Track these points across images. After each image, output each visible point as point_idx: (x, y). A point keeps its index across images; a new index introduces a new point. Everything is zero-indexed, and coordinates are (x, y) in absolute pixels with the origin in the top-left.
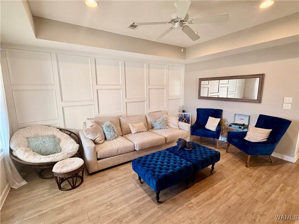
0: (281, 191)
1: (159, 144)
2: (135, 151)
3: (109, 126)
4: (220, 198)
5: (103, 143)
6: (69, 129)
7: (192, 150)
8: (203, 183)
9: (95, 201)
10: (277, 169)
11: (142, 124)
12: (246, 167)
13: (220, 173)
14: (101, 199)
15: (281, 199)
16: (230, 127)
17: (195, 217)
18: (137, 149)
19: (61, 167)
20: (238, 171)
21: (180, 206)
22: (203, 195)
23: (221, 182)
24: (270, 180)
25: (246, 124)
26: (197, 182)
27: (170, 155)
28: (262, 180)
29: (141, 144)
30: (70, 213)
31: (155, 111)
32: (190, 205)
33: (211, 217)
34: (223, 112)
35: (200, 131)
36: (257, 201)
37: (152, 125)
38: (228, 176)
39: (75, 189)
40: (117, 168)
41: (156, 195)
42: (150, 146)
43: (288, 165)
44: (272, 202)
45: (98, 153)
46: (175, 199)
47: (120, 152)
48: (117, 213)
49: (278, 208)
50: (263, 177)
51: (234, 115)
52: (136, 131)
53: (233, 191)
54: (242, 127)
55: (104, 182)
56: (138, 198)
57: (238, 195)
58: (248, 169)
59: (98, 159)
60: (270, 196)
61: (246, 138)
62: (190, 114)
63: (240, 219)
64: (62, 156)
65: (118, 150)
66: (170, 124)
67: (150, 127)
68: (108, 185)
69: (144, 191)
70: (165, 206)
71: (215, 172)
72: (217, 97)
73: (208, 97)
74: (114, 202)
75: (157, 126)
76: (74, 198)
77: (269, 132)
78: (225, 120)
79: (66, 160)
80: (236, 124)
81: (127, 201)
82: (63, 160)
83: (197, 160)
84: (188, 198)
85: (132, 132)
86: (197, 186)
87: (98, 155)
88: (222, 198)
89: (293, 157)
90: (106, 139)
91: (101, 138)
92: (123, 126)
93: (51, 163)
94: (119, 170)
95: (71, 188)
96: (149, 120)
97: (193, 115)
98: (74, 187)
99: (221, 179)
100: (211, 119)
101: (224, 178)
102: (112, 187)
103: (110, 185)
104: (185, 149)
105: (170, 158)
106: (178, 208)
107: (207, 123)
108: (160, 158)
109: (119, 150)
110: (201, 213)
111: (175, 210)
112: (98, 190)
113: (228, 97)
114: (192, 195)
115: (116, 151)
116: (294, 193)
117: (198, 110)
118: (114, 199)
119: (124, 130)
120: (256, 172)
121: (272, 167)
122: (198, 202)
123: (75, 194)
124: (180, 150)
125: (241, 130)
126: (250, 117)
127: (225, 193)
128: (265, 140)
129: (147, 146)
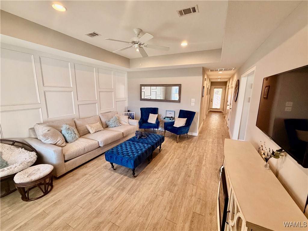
0: (195, 151)
1: (119, 138)
2: (99, 148)
3: (69, 129)
4: (169, 163)
5: (65, 146)
6: (9, 138)
7: (147, 137)
8: (157, 157)
9: (79, 194)
10: (191, 141)
11: (99, 124)
12: (177, 143)
13: (164, 149)
14: (83, 191)
15: (196, 154)
16: (164, 120)
17: (160, 177)
18: (101, 145)
19: (26, 177)
20: (174, 146)
21: (149, 175)
22: (160, 164)
23: (167, 154)
24: (189, 147)
25: (173, 116)
26: (154, 158)
27: (134, 143)
28: (186, 148)
29: (105, 140)
30: (58, 212)
31: (107, 112)
32: (155, 172)
33: (168, 173)
34: (159, 109)
35: (145, 125)
36: (187, 159)
37: (106, 124)
38: (169, 150)
39: (48, 194)
40: (85, 165)
41: (132, 172)
42: (112, 141)
43: (195, 137)
44: (193, 157)
45: (65, 155)
46: (144, 171)
47: (86, 151)
48: (105, 194)
49: (195, 158)
50: (186, 146)
51: (166, 111)
52: (95, 131)
53: (175, 157)
54: (172, 119)
55: (78, 179)
56: (117, 180)
57: (178, 158)
58: (178, 144)
59: (65, 161)
60: (191, 155)
61: (175, 126)
62: (134, 113)
63: (182, 169)
64: (21, 166)
65: (84, 149)
66: (123, 122)
67: (104, 126)
68: (85, 180)
69: (120, 174)
70: (139, 178)
71: (162, 150)
72: (150, 98)
73: (144, 99)
74: (98, 189)
75: (111, 124)
76: (53, 201)
77: (186, 120)
78: (160, 115)
79: (27, 169)
80: (168, 117)
81: (109, 184)
82: (23, 171)
83: (153, 143)
84: (152, 168)
85: (91, 132)
86: (154, 161)
87: (65, 157)
88: (170, 162)
89: (197, 133)
90: (68, 142)
91: (62, 141)
92: (79, 128)
93: (7, 177)
94: (88, 167)
95: (43, 194)
96: (103, 120)
97: (138, 114)
98: (46, 193)
99: (166, 153)
100: (151, 115)
101: (168, 152)
102: (89, 180)
103: (86, 180)
104: (142, 137)
105: (135, 145)
106: (148, 175)
107: (148, 118)
108: (128, 146)
109: (86, 149)
110: (162, 173)
111: (147, 177)
112: (76, 187)
113: (157, 99)
114: (153, 166)
115: (83, 150)
116: (200, 150)
117: (141, 109)
118: (97, 187)
119: (81, 132)
120: (183, 144)
121: (188, 140)
122: (159, 169)
123: (51, 198)
124: (139, 139)
125: (171, 121)
126: (175, 112)
127: (171, 159)
128: (184, 125)
129: (110, 142)
